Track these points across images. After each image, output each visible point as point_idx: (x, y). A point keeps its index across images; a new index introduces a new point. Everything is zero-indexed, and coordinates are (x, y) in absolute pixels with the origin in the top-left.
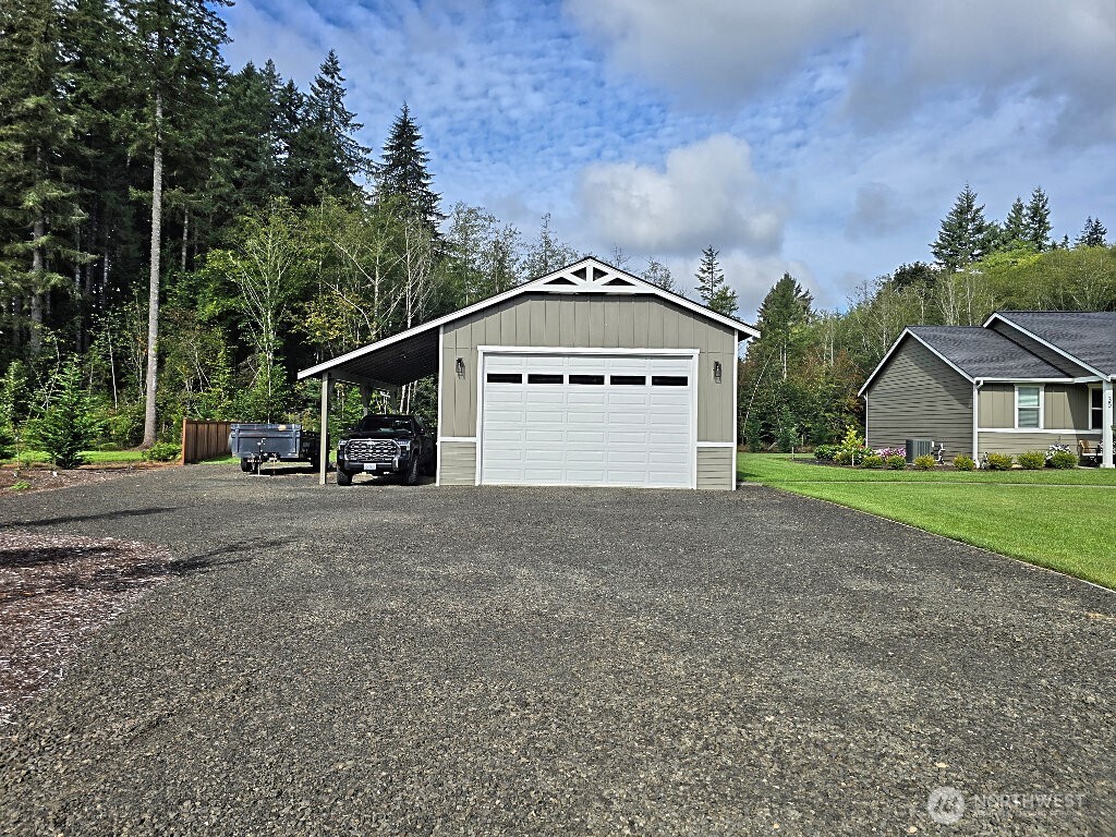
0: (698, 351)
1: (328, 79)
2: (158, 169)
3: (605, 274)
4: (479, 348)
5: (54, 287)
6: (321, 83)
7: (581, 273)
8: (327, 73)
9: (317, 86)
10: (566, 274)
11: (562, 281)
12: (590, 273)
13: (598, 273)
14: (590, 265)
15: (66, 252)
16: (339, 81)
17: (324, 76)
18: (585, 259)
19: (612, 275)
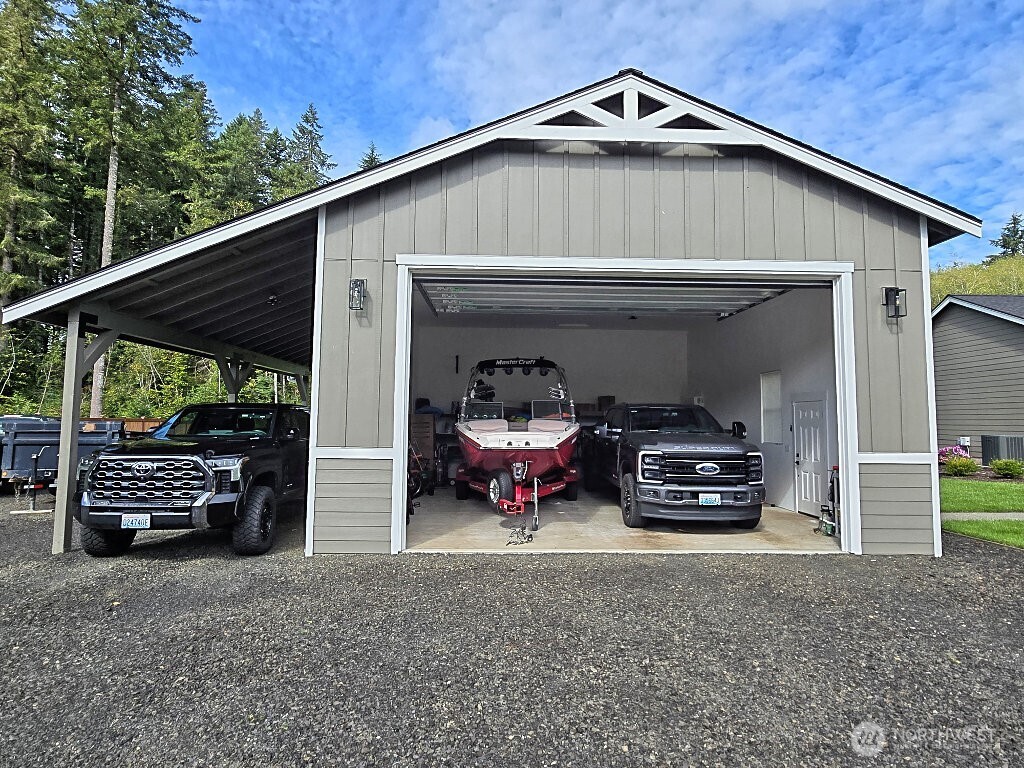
0: (850, 267)
1: (307, 126)
2: (113, 167)
3: (661, 106)
4: (400, 259)
5: (16, 286)
6: (302, 130)
7: (614, 104)
8: (307, 121)
9: (298, 133)
10: (584, 105)
11: (572, 119)
12: (631, 104)
13: (648, 106)
14: (631, 89)
15: (32, 255)
16: (317, 129)
17: (304, 124)
18: (622, 74)
19: (677, 108)
